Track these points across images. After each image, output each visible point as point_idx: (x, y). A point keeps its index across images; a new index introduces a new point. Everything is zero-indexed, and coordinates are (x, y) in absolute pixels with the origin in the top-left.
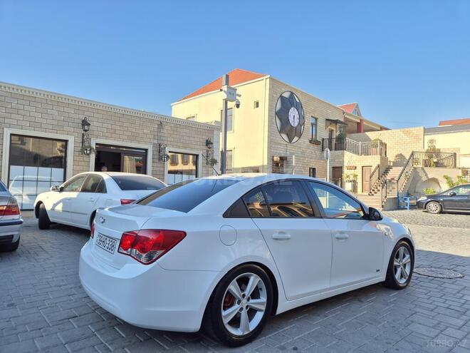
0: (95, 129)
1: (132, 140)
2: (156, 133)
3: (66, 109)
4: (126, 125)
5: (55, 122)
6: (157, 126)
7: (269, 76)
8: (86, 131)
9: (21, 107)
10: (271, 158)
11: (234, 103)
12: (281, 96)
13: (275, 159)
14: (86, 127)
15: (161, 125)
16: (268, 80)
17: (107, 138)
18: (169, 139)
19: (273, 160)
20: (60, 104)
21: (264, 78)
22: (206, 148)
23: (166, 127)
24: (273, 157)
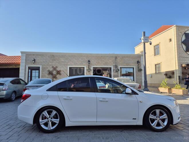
0: (92, 63)
1: (105, 65)
2: (114, 61)
3: (84, 58)
4: (103, 60)
5: (81, 62)
6: (114, 59)
7: (175, 25)
8: (89, 64)
9: (71, 59)
10: (181, 65)
11: (149, 43)
12: (185, 33)
13: (183, 65)
14: (89, 63)
15: (116, 58)
16: (175, 27)
17: (96, 65)
18: (120, 63)
19: (182, 66)
20: (82, 56)
21: (173, 27)
22: (137, 64)
23: (118, 58)
24: (182, 65)
